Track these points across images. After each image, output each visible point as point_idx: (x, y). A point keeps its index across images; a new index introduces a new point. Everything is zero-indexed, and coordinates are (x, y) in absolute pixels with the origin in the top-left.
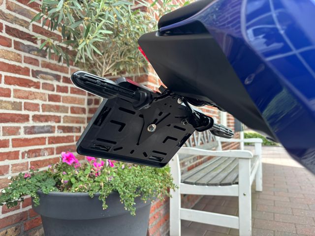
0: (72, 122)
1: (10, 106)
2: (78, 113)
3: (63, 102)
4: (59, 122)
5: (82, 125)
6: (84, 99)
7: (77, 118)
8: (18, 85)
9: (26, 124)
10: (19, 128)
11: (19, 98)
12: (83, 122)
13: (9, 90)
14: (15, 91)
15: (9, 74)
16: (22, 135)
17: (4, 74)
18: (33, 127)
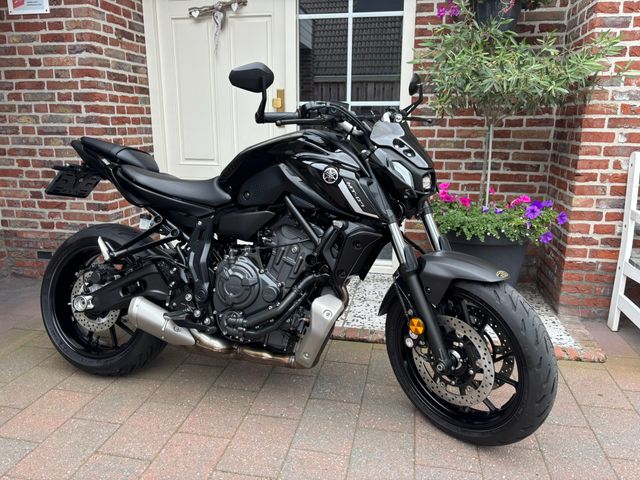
0: (526, 159)
1: (453, 145)
2: (537, 149)
3: (513, 137)
4: (507, 159)
5: (542, 164)
6: (550, 132)
7: (534, 154)
8: (462, 126)
9: (467, 161)
10: (461, 163)
11: (462, 137)
12: (543, 158)
13: (453, 131)
14: (458, 131)
15: (453, 117)
16: (463, 170)
17: (449, 118)
18: (475, 163)
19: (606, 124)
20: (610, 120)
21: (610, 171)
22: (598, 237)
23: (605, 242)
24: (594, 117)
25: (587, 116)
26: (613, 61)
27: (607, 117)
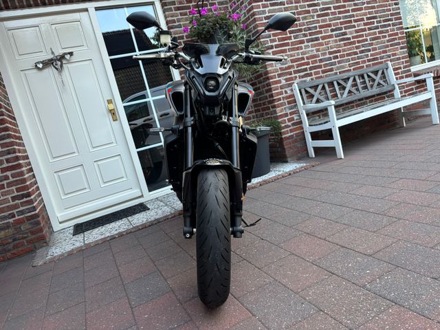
19: (277, 77)
21: (284, 95)
22: (290, 124)
23: (293, 124)
24: (272, 74)
25: (270, 75)
26: (270, 51)
27: (276, 74)
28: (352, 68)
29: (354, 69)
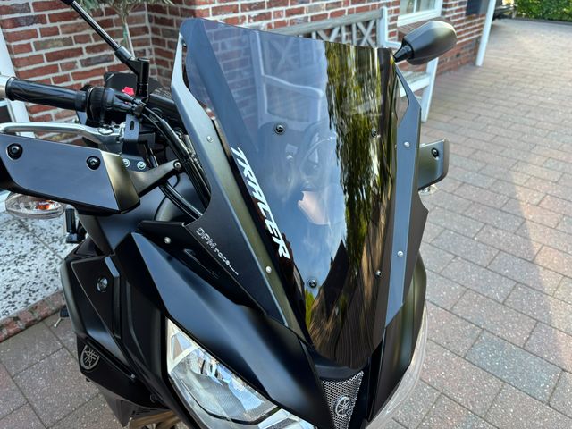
1: (61, 43)
3: (116, 25)
5: (146, 48)
7: (138, 40)
8: (64, 20)
9: (81, 57)
10: (76, 62)
11: (68, 33)
12: (147, 44)
13: (56, 28)
14: (62, 27)
15: (52, 12)
16: (80, 68)
17: (47, 13)
18: (89, 59)
19: (211, 13)
20: (213, 8)
24: (203, 7)
25: (198, 8)
27: (210, 7)
28: (329, 12)
29: (333, 15)
